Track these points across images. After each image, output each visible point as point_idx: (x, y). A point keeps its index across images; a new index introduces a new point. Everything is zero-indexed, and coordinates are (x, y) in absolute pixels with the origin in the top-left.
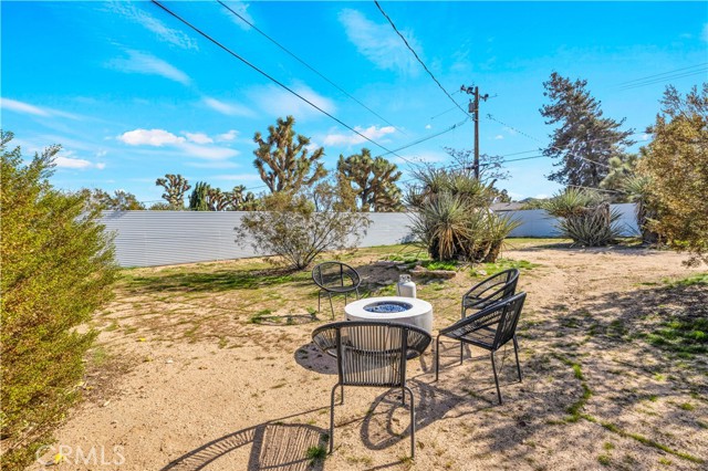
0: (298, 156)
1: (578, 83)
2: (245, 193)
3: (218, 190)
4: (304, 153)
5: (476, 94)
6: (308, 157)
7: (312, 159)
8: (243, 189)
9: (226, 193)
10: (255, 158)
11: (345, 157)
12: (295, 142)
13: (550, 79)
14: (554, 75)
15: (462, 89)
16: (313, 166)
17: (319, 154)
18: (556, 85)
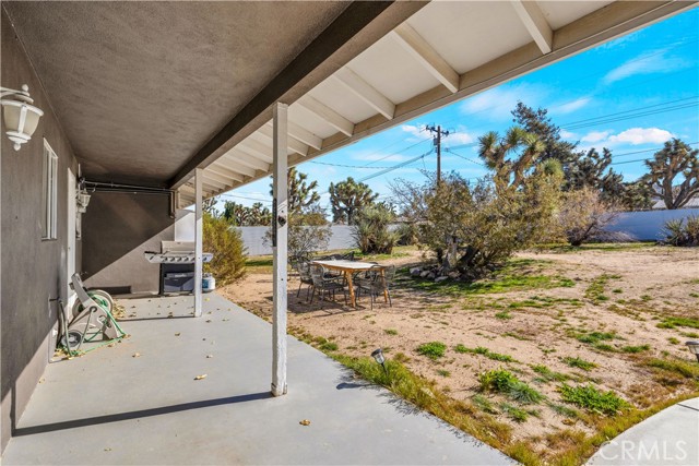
0: (300, 187)
1: (540, 112)
2: (262, 209)
3: (241, 206)
4: (304, 184)
5: (438, 131)
6: (306, 187)
7: (309, 189)
8: (260, 205)
9: (247, 209)
10: (270, 189)
11: (335, 184)
12: (298, 178)
13: (515, 108)
14: (520, 105)
15: (427, 128)
16: (311, 192)
17: (314, 185)
18: (522, 113)
